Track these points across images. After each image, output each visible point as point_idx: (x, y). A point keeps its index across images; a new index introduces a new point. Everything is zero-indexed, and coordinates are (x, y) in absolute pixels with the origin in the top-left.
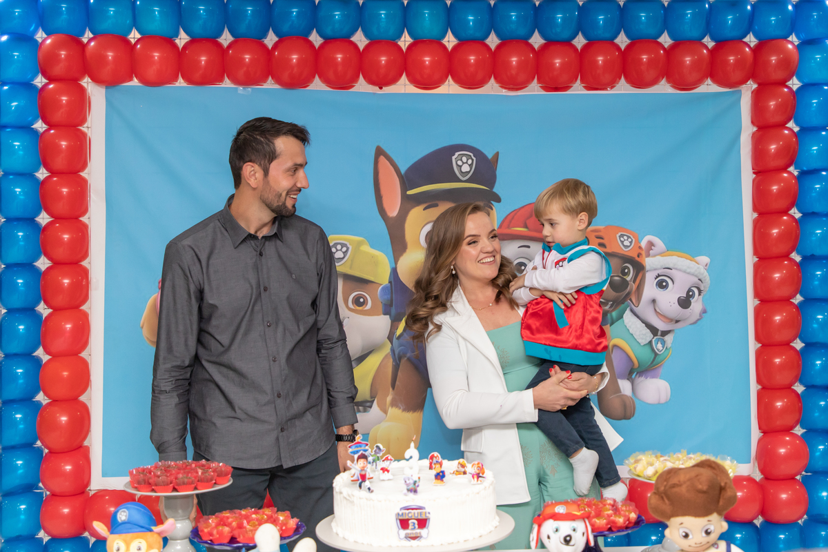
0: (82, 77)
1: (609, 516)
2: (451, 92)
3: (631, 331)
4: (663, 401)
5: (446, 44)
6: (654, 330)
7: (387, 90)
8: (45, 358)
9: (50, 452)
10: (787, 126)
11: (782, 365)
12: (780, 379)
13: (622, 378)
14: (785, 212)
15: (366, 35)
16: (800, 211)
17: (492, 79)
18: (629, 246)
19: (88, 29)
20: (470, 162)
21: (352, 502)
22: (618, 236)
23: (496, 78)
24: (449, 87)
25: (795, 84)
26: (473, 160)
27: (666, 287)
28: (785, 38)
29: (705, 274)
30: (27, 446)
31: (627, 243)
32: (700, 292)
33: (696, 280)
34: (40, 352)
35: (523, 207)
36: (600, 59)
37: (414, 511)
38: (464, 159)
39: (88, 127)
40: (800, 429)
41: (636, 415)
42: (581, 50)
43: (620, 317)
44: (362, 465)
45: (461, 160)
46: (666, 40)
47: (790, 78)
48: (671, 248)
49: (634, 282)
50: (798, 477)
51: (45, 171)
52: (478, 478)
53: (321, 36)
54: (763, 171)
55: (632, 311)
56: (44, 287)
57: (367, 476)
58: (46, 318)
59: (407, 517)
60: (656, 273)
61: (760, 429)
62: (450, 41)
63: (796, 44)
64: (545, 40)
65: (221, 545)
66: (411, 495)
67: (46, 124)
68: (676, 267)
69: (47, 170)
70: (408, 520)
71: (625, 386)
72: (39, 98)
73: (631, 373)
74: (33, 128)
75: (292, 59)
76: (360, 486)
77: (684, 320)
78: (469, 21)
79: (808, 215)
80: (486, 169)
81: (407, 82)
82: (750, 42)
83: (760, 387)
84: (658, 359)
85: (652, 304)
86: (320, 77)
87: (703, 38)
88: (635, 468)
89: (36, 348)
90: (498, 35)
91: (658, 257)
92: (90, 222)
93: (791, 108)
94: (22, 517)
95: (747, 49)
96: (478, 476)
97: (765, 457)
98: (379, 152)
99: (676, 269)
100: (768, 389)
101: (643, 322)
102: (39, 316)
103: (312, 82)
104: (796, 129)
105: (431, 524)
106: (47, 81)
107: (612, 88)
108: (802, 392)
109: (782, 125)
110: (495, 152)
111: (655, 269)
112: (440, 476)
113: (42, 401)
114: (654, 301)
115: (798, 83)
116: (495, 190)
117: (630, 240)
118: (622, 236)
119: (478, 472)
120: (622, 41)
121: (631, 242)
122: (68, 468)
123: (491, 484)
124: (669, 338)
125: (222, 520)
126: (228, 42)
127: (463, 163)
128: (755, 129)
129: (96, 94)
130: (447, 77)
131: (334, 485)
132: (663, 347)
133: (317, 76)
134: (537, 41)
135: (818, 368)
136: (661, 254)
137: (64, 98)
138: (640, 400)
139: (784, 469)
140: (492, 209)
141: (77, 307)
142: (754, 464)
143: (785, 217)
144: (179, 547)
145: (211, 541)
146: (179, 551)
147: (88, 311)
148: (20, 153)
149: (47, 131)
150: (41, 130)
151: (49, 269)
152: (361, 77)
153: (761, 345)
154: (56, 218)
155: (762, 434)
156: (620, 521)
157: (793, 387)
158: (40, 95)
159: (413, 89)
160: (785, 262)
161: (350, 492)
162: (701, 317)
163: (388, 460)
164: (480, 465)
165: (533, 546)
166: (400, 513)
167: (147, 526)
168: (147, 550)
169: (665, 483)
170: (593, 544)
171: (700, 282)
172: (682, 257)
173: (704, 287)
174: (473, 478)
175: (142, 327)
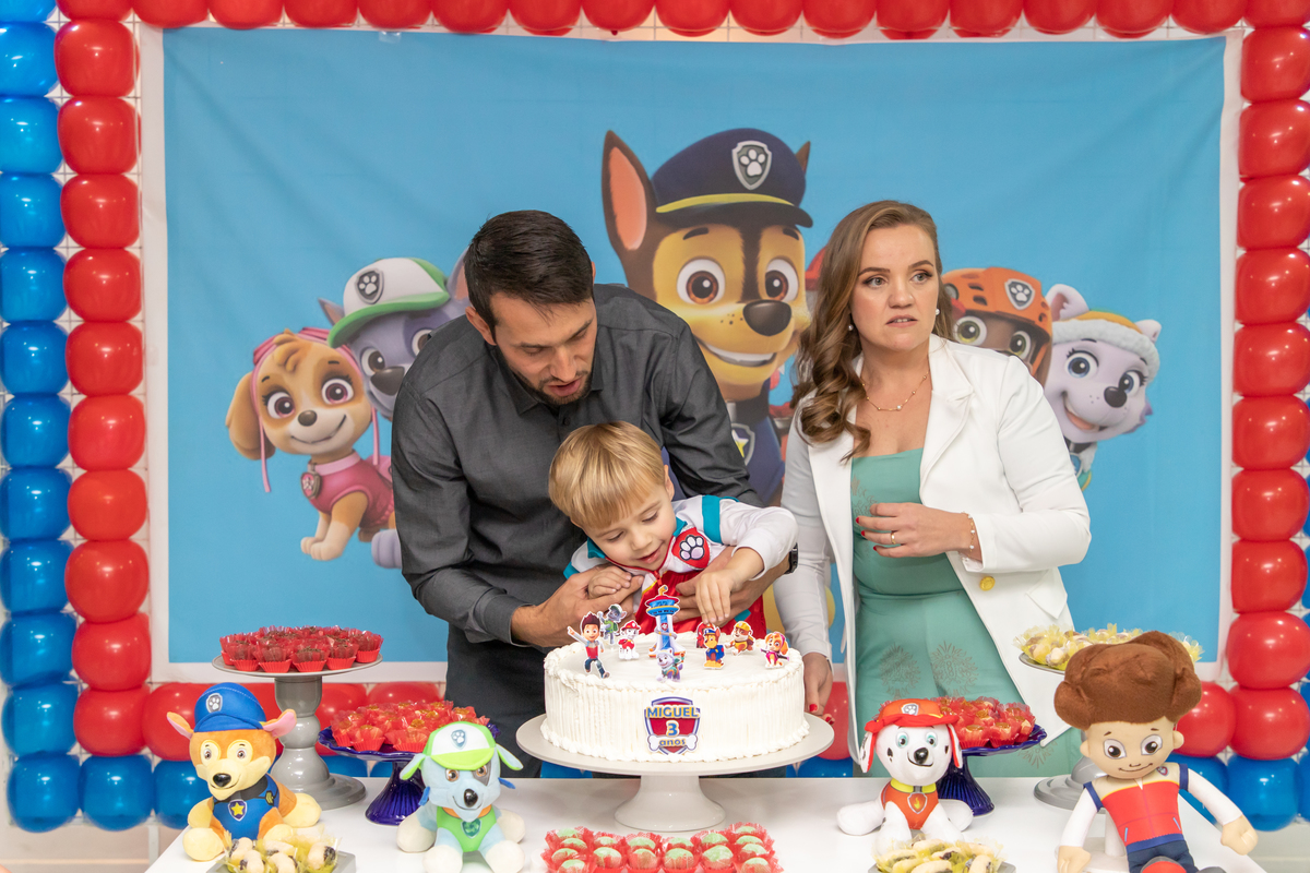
0: (125, 13)
2: (731, 40)
7: (624, 36)
8: (77, 473)
9: (89, 622)
10: (1298, 100)
11: (1275, 501)
12: (1274, 524)
14: (1293, 245)
17: (802, 18)
18: (1025, 303)
20: (762, 158)
22: (1007, 285)
23: (807, 17)
24: (730, 31)
26: (766, 155)
27: (1085, 371)
29: (1152, 350)
30: (52, 613)
31: (1021, 297)
32: (1142, 379)
33: (1136, 359)
34: (67, 464)
38: (753, 154)
39: (136, 98)
40: (1302, 608)
45: (747, 155)
48: (1097, 306)
49: (1032, 361)
50: (1295, 686)
51: (68, 170)
54: (1257, 177)
56: (71, 358)
58: (76, 408)
60: (1068, 348)
61: (1235, 605)
67: (68, 92)
68: (1102, 337)
69: (71, 167)
72: (57, 47)
74: (47, 99)
77: (1115, 426)
80: (788, 172)
81: (659, 23)
83: (1236, 539)
85: (1062, 399)
86: (514, 14)
89: (61, 457)
91: (1074, 322)
92: (141, 253)
94: (45, 723)
97: (1241, 653)
98: (612, 142)
99: (1103, 341)
100: (1251, 541)
102: (63, 404)
103: (501, 22)
106: (68, 20)
107: (1004, 32)
108: (1308, 548)
109: (1294, 99)
110: (803, 142)
111: (1068, 341)
113: (73, 542)
114: (1064, 394)
116: (803, 206)
117: (1027, 292)
118: (1014, 285)
121: (1028, 296)
122: (116, 646)
124: (1087, 455)
127: (751, 161)
128: (1247, 104)
129: (148, 42)
130: (725, 15)
132: (1078, 469)
133: (509, 14)
136: (1079, 315)
139: (1272, 673)
140: (797, 238)
141: (124, 393)
142: (1222, 663)
143: (1292, 256)
144: (300, 759)
145: (352, 747)
146: (300, 765)
147: (141, 398)
148: (29, 139)
149: (69, 103)
150: (60, 102)
151: (78, 330)
152: (582, 14)
153: (1240, 469)
154: (89, 247)
155: (1237, 616)
156: (1006, 731)
157: (1292, 539)
158: (58, 43)
159: (667, 35)
160: (1290, 331)
161: (571, 676)
162: (1142, 421)
163: (632, 627)
164: (780, 639)
165: (864, 765)
166: (652, 709)
167: (252, 720)
168: (253, 759)
169: (1084, 668)
170: (961, 766)
171: (1143, 363)
172: (1113, 321)
173: (1150, 371)
174: (769, 659)
175: (229, 426)
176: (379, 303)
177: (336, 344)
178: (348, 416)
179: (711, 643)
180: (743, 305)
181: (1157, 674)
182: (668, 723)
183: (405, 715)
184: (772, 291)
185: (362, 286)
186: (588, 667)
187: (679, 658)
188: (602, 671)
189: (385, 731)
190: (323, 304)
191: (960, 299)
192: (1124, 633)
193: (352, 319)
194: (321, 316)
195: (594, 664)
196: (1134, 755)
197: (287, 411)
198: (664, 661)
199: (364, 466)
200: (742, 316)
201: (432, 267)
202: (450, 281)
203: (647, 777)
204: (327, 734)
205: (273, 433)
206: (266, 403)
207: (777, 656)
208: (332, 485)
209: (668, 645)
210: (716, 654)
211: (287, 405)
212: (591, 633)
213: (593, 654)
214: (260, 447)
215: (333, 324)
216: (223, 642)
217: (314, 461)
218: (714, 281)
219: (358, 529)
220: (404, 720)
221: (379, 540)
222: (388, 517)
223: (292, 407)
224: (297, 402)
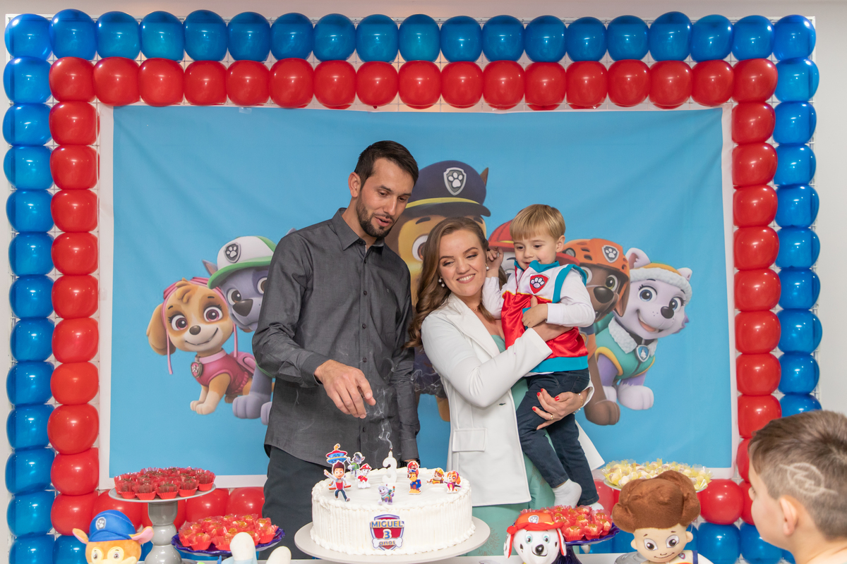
0: (91, 98)
1: (583, 525)
2: (442, 111)
3: (616, 340)
4: (646, 407)
5: (438, 65)
6: (638, 339)
7: (381, 109)
8: (57, 364)
9: (61, 454)
10: (766, 142)
11: (761, 372)
12: (760, 387)
13: (607, 385)
14: (765, 225)
15: (362, 57)
16: (779, 224)
17: (482, 98)
18: (614, 259)
19: (97, 53)
20: (461, 177)
21: (329, 511)
22: (603, 248)
23: (485, 97)
24: (441, 106)
25: (774, 101)
26: (463, 176)
27: (650, 297)
28: (765, 57)
29: (687, 285)
30: (40, 448)
31: (611, 255)
32: (682, 302)
33: (679, 290)
34: (51, 359)
36: (586, 79)
37: (389, 520)
38: (455, 175)
39: (97, 146)
41: (620, 420)
42: (568, 70)
43: (606, 326)
44: (339, 474)
45: (452, 176)
46: (649, 60)
47: (769, 96)
48: (655, 260)
49: (619, 293)
51: (56, 187)
52: (453, 488)
53: (318, 58)
54: (744, 186)
55: (617, 320)
56: (55, 297)
57: (344, 485)
58: (57, 326)
59: (381, 526)
60: (639, 284)
61: (741, 433)
62: (441, 62)
63: (775, 63)
64: (533, 60)
65: (199, 552)
66: (386, 504)
67: (57, 142)
68: (659, 278)
69: (58, 186)
70: (382, 529)
71: (610, 393)
72: (51, 118)
73: (616, 380)
74: (45, 147)
75: (291, 80)
76: (337, 495)
77: (667, 329)
78: (459, 43)
79: (787, 228)
80: (476, 185)
81: (401, 102)
82: (731, 61)
83: (740, 394)
84: (642, 367)
85: (636, 315)
86: (317, 97)
87: (685, 58)
88: (610, 477)
89: (47, 356)
90: (488, 56)
91: (642, 269)
92: (99, 235)
93: (771, 124)
94: (35, 515)
95: (728, 69)
96: (454, 485)
99: (659, 280)
100: (748, 396)
101: (628, 331)
102: (50, 324)
103: (309, 102)
104: (776, 145)
105: (406, 533)
106: (58, 102)
107: (597, 106)
108: (782, 399)
109: (762, 141)
110: (485, 168)
111: (639, 281)
112: (416, 485)
113: (54, 405)
114: (638, 311)
115: (777, 101)
116: (485, 204)
117: (614, 252)
118: (607, 248)
119: (453, 481)
120: (607, 61)
121: (616, 255)
122: (78, 468)
123: (467, 494)
124: (652, 347)
125: (203, 526)
126: (230, 64)
127: (454, 179)
128: (736, 145)
129: (105, 114)
130: (438, 97)
131: (313, 493)
132: (647, 355)
133: (314, 97)
134: (525, 61)
135: (796, 376)
136: (645, 266)
137: (75, 118)
138: (624, 406)
140: (482, 223)
141: (86, 316)
142: (735, 468)
143: (765, 231)
146: (163, 555)
147: (96, 319)
148: (34, 170)
149: (58, 149)
150: (53, 148)
151: (60, 280)
152: (356, 96)
153: (741, 353)
154: (67, 231)
155: (743, 439)
157: (772, 394)
158: (51, 114)
159: (406, 108)
160: (765, 274)
161: (327, 501)
162: (683, 326)
163: (366, 468)
164: (456, 474)
165: (506, 554)
166: (375, 522)
167: (124, 534)
168: (124, 559)
171: (682, 292)
172: (665, 269)
173: (687, 297)
175: (148, 335)
177: (212, 287)
178: (219, 329)
179: (413, 479)
181: (671, 498)
185: (228, 253)
188: (345, 497)
190: (205, 264)
191: (576, 257)
193: (222, 271)
197: (183, 326)
199: (229, 358)
201: (269, 241)
205: (175, 339)
206: (171, 322)
208: (209, 369)
211: (183, 322)
214: (166, 347)
215: (211, 275)
217: (198, 356)
219: (225, 395)
221: (237, 402)
222: (242, 388)
223: (186, 324)
224: (189, 321)
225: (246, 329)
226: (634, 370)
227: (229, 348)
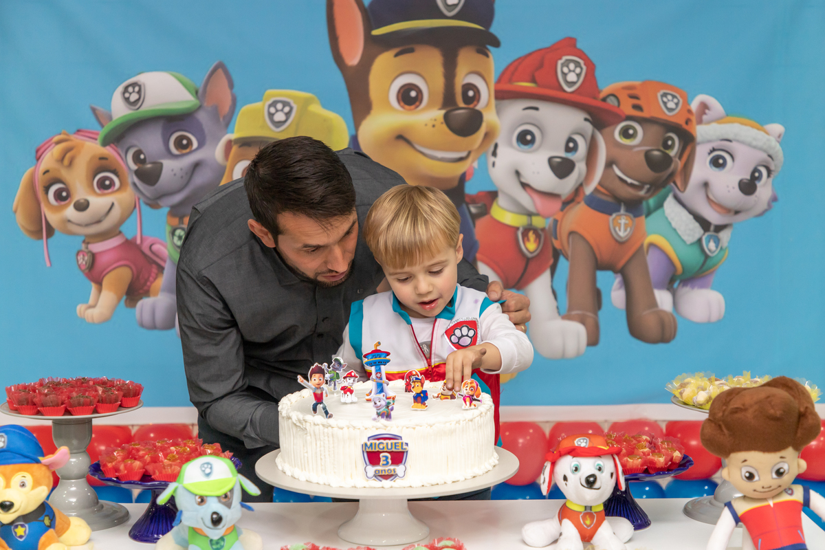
3: (674, 224)
4: (714, 318)
6: (704, 224)
13: (660, 287)
18: (674, 109)
22: (659, 95)
27: (723, 166)
29: (777, 148)
31: (671, 105)
32: (769, 172)
33: (765, 156)
35: (530, 54)
37: (387, 441)
41: (678, 337)
43: (660, 205)
48: (732, 113)
49: (680, 158)
55: (676, 198)
60: (709, 147)
68: (737, 138)
71: (663, 299)
73: (672, 281)
77: (747, 210)
80: (480, 2)
84: (709, 263)
85: (704, 189)
91: (714, 125)
99: (738, 141)
101: (691, 212)
111: (710, 141)
114: (706, 185)
116: (494, 29)
117: (675, 100)
118: (665, 95)
121: (677, 104)
124: (725, 236)
132: (717, 247)
136: (718, 120)
138: (683, 317)
140: (487, 56)
144: (73, 489)
145: (117, 478)
146: (73, 493)
156: (661, 460)
161: (301, 416)
162: (770, 206)
163: (352, 376)
164: (475, 385)
165: (544, 489)
166: (369, 444)
167: (31, 455)
168: (34, 487)
169: (724, 407)
170: (623, 489)
171: (769, 159)
172: (746, 125)
173: (776, 166)
174: (465, 402)
175: (15, 212)
176: (140, 110)
177: (105, 143)
178: (116, 204)
179: (417, 389)
180: (443, 112)
181: (784, 411)
182: (381, 455)
183: (162, 451)
184: (468, 100)
185: (127, 95)
186: (315, 409)
187: (391, 401)
188: (326, 413)
189: (145, 464)
190: (94, 110)
191: (622, 107)
192: (757, 379)
193: (119, 122)
194: (93, 120)
195: (320, 407)
196: (766, 479)
197: (65, 199)
198: (378, 404)
199: (129, 244)
200: (442, 120)
201: (186, 79)
202: (200, 91)
203: (365, 500)
204: (96, 468)
205: (53, 218)
206: (47, 192)
207: (472, 399)
208: (102, 261)
209: (382, 391)
210: (421, 398)
211: (64, 194)
212: (317, 381)
213: (319, 398)
214: (41, 229)
215: (102, 126)
216: (9, 390)
217: (87, 241)
218: (419, 92)
219: (125, 297)
220: (161, 455)
221: (142, 306)
222: (149, 287)
223: (68, 196)
224: (73, 191)
225: (154, 203)
226: (698, 268)
227: (130, 230)
